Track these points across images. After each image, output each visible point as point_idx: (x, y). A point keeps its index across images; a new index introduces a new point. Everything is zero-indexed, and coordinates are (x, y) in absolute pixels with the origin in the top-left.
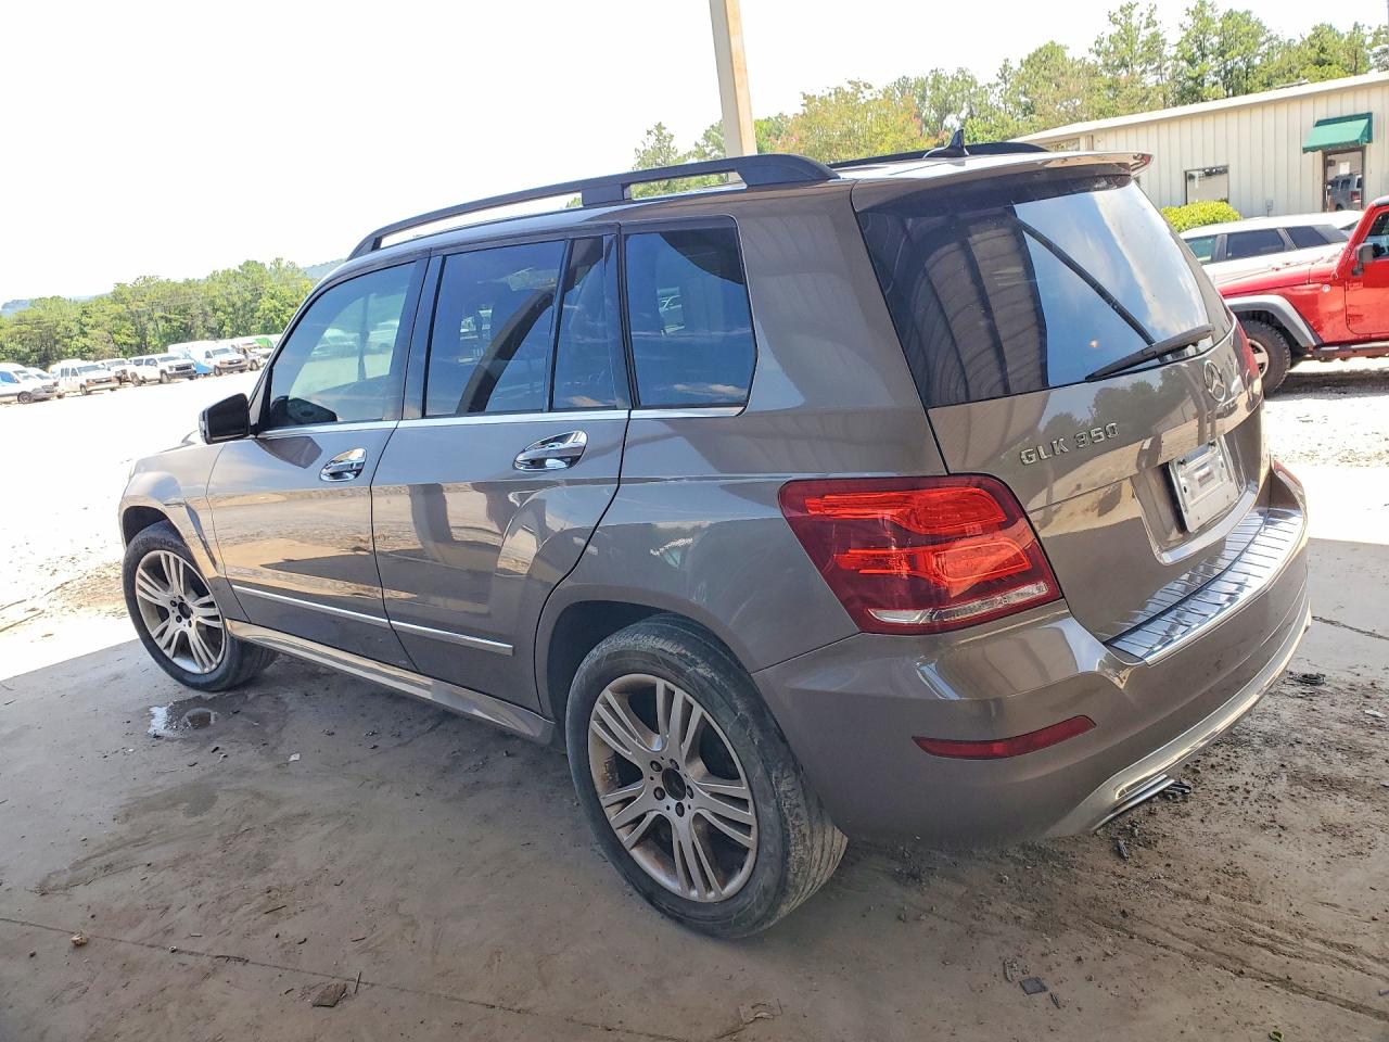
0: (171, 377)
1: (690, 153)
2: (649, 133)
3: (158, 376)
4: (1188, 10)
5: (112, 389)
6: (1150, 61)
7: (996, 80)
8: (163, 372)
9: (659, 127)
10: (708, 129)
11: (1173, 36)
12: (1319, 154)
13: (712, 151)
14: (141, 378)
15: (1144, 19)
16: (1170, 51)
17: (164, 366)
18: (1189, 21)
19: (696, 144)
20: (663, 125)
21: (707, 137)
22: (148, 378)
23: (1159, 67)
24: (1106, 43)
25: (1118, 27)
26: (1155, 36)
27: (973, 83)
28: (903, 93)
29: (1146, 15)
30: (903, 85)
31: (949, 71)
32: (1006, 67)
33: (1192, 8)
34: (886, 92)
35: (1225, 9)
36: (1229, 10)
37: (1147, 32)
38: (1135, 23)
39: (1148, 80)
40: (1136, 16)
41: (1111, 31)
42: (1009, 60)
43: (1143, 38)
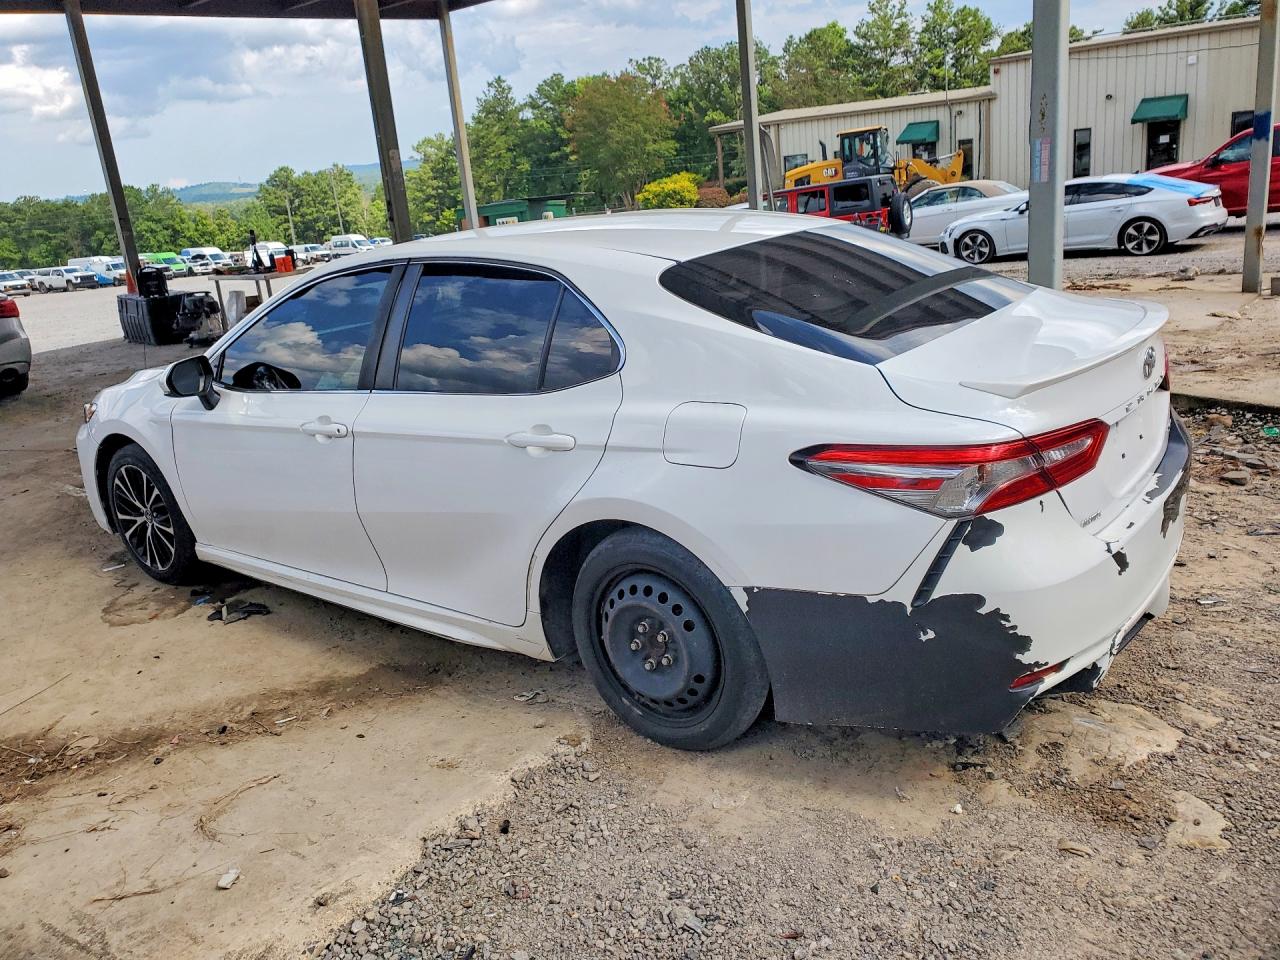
0: (76, 287)
1: (525, 105)
2: (490, 85)
3: (65, 285)
4: (929, 5)
5: (26, 295)
6: (900, 45)
7: (780, 53)
8: (68, 281)
9: (499, 80)
10: (541, 83)
11: (919, 26)
13: (545, 103)
14: (48, 286)
15: (896, 11)
16: (914, 37)
17: (71, 276)
18: (929, 14)
19: (531, 97)
20: (503, 78)
21: (540, 90)
22: (54, 286)
23: (906, 51)
24: (864, 28)
25: (876, 16)
26: (903, 25)
28: (706, 61)
29: (898, 6)
30: (705, 53)
32: (789, 43)
33: (932, 4)
34: (691, 59)
35: (957, 5)
36: (962, 7)
37: (898, 21)
38: (890, 13)
39: (897, 61)
40: (890, 7)
41: (870, 18)
42: (791, 37)
43: (895, 26)
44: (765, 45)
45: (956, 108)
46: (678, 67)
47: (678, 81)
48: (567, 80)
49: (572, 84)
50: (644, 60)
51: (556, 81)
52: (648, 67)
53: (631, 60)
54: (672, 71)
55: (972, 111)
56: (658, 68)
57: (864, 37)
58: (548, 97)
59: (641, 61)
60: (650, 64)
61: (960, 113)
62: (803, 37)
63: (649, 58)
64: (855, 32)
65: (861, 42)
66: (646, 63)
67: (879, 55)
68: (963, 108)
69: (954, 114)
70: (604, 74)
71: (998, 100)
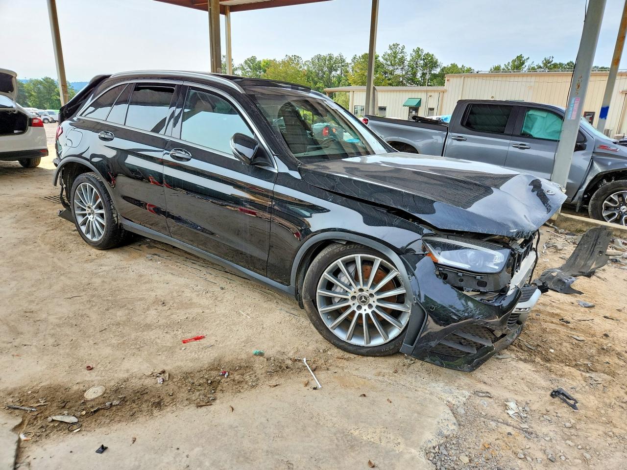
1: (239, 68)
6: (400, 65)
7: (351, 62)
11: (408, 58)
12: (408, 108)
13: (247, 68)
15: (400, 50)
16: (406, 63)
18: (414, 54)
19: (241, 65)
21: (246, 62)
23: (402, 68)
24: (387, 56)
25: (392, 51)
26: (403, 57)
27: (343, 61)
28: (318, 61)
30: (319, 58)
31: (335, 55)
32: (354, 58)
33: (415, 50)
34: (312, 59)
35: (425, 52)
36: (427, 53)
37: (401, 55)
38: (397, 51)
39: (398, 72)
40: (398, 48)
41: (389, 52)
42: (356, 55)
43: (399, 57)
44: (344, 58)
45: (429, 94)
46: (306, 61)
47: (306, 68)
48: (258, 60)
49: (260, 62)
50: (292, 56)
51: (253, 59)
52: (293, 59)
53: (287, 55)
54: (304, 62)
55: (436, 95)
56: (298, 61)
57: (386, 60)
58: (249, 67)
59: (291, 56)
60: (295, 58)
61: (431, 96)
62: (361, 56)
63: (295, 56)
64: (382, 57)
65: (385, 62)
66: (293, 57)
67: (391, 68)
68: (432, 94)
69: (428, 96)
70: (274, 60)
71: (447, 93)
